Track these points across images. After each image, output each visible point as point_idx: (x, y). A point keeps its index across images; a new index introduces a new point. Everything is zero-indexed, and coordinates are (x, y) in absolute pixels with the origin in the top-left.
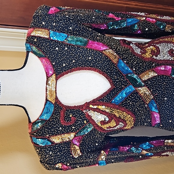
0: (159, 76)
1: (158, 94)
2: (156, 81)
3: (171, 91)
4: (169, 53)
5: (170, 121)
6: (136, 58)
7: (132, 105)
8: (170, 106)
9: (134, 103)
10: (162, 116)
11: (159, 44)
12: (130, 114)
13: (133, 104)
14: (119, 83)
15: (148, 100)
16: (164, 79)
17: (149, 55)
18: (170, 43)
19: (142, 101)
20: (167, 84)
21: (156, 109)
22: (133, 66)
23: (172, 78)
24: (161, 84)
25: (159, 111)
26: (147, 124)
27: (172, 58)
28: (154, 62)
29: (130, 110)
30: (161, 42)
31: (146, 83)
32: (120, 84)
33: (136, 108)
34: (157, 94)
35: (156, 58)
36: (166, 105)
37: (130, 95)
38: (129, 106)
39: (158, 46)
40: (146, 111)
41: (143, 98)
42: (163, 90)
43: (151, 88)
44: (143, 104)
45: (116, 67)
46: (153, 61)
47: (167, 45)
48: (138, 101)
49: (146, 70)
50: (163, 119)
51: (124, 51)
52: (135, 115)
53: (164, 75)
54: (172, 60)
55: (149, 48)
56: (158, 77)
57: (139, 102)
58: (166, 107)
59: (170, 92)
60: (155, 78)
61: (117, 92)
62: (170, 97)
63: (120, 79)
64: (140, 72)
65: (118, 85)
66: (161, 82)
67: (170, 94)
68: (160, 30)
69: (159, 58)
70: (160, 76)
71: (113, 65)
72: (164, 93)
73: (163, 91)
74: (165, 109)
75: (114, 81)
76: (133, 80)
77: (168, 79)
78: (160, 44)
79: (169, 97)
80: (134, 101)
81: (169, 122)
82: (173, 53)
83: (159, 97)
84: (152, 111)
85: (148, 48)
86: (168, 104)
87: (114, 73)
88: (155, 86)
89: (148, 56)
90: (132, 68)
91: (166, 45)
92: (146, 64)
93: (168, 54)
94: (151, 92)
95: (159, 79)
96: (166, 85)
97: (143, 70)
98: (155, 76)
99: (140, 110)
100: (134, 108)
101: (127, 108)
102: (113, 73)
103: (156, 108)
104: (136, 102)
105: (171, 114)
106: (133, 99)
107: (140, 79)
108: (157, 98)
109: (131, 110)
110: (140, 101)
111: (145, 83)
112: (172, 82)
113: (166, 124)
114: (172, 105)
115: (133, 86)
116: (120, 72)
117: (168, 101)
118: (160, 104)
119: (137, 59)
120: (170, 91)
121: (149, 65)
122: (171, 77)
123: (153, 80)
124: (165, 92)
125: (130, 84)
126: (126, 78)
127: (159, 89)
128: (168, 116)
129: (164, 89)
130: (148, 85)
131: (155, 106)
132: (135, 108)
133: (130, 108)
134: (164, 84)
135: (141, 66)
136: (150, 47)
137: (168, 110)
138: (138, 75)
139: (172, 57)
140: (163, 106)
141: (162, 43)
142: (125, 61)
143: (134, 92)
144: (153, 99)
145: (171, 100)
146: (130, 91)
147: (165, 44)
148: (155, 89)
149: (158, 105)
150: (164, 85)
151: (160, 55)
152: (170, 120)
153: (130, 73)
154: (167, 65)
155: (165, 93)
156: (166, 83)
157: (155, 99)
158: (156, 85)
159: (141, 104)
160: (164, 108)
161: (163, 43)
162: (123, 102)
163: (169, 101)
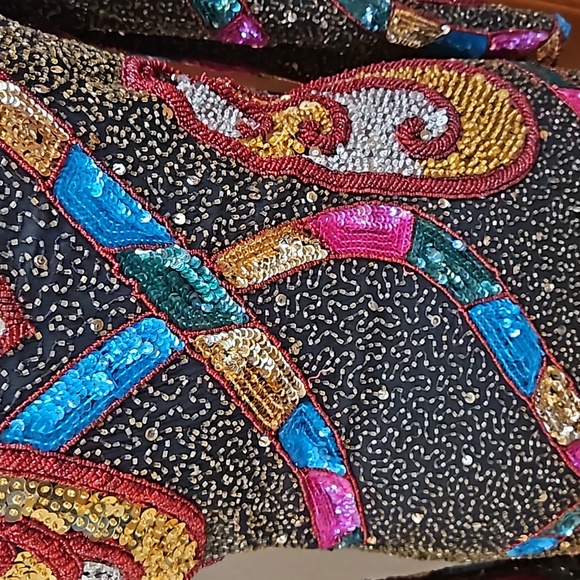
0: (338, 262)
1: (338, 367)
2: (320, 295)
3: (411, 347)
4: (401, 139)
5: (417, 519)
6: (198, 152)
7: (161, 444)
8: (410, 433)
9: (175, 433)
10: (368, 492)
11: (350, 93)
12: (150, 505)
13: (166, 436)
14: (65, 303)
15: (273, 409)
16: (372, 279)
17: (285, 143)
18: (409, 88)
19: (231, 418)
20: (389, 310)
21: (330, 453)
22: (178, 198)
23: (416, 273)
24: (350, 312)
25: (350, 465)
26: (289, 539)
27: (417, 163)
28: (310, 185)
29: (148, 477)
30: (357, 85)
31: (258, 303)
32: (72, 310)
33: (197, 460)
34: (332, 370)
35: (323, 163)
36: (384, 428)
37: (150, 383)
38: (138, 453)
39: (343, 102)
40: (270, 470)
41: (239, 398)
42: (365, 343)
43: (290, 332)
44: (242, 435)
45: (39, 195)
46: (308, 177)
47: (392, 99)
48: (207, 417)
49: (260, 228)
50: (373, 508)
51: (119, 105)
52: (194, 502)
53: (370, 260)
54: (412, 177)
55: (292, 110)
56: (335, 270)
57: (214, 424)
58: (389, 442)
59: (404, 356)
60: (315, 274)
61: (48, 366)
62: (407, 386)
63: (76, 277)
64: (220, 238)
65: (59, 318)
66: (355, 298)
67: (408, 364)
68: (361, 29)
69: (344, 160)
70: (349, 266)
71: (21, 182)
72: (373, 363)
73: (364, 353)
74: (384, 455)
75: (24, 294)
76: (167, 283)
77: (393, 283)
78: (354, 93)
79: (401, 384)
80: (176, 420)
81: (410, 520)
82: (419, 137)
83: (343, 387)
84: (304, 469)
85: (286, 112)
86: (396, 426)
87: (29, 240)
88: (316, 321)
89: (280, 148)
90: (165, 211)
91: (386, 99)
92: (263, 192)
93: (396, 145)
94: (292, 356)
95: (339, 279)
96: (383, 315)
97: (243, 227)
98: (316, 266)
99: (226, 470)
100: (179, 461)
101: (125, 467)
102: (16, 235)
103: (327, 447)
104: (189, 426)
105: (415, 480)
106: (172, 404)
107: (221, 278)
108: (330, 392)
109: (154, 476)
110: (220, 418)
111: (255, 303)
112: (418, 297)
113: (393, 531)
114: (422, 427)
115: (170, 321)
116: (77, 233)
117: (399, 405)
118: (349, 427)
119: (204, 161)
120: (404, 348)
121: (279, 200)
122: (408, 269)
123: (303, 288)
124: (378, 357)
125: (145, 309)
126: (121, 271)
127: (341, 341)
128: (400, 492)
129: (369, 337)
130: (272, 318)
131: (323, 439)
132: (188, 462)
133: (151, 468)
134: (368, 310)
135: (227, 200)
136: (298, 105)
137: (399, 456)
138: (209, 255)
139: (414, 159)
140: (368, 438)
141: (368, 89)
142: (116, 166)
143: (177, 361)
144: (304, 400)
145: (412, 400)
146: (146, 358)
147: (379, 94)
148: (314, 339)
149: (340, 433)
150: (373, 314)
151: (350, 147)
152: (414, 512)
153: (150, 243)
154: (389, 201)
155: (380, 362)
156: (380, 303)
157: (319, 398)
158: (321, 317)
159: (228, 437)
160: (374, 448)
161: (372, 91)
162: (94, 432)
163: (403, 406)
